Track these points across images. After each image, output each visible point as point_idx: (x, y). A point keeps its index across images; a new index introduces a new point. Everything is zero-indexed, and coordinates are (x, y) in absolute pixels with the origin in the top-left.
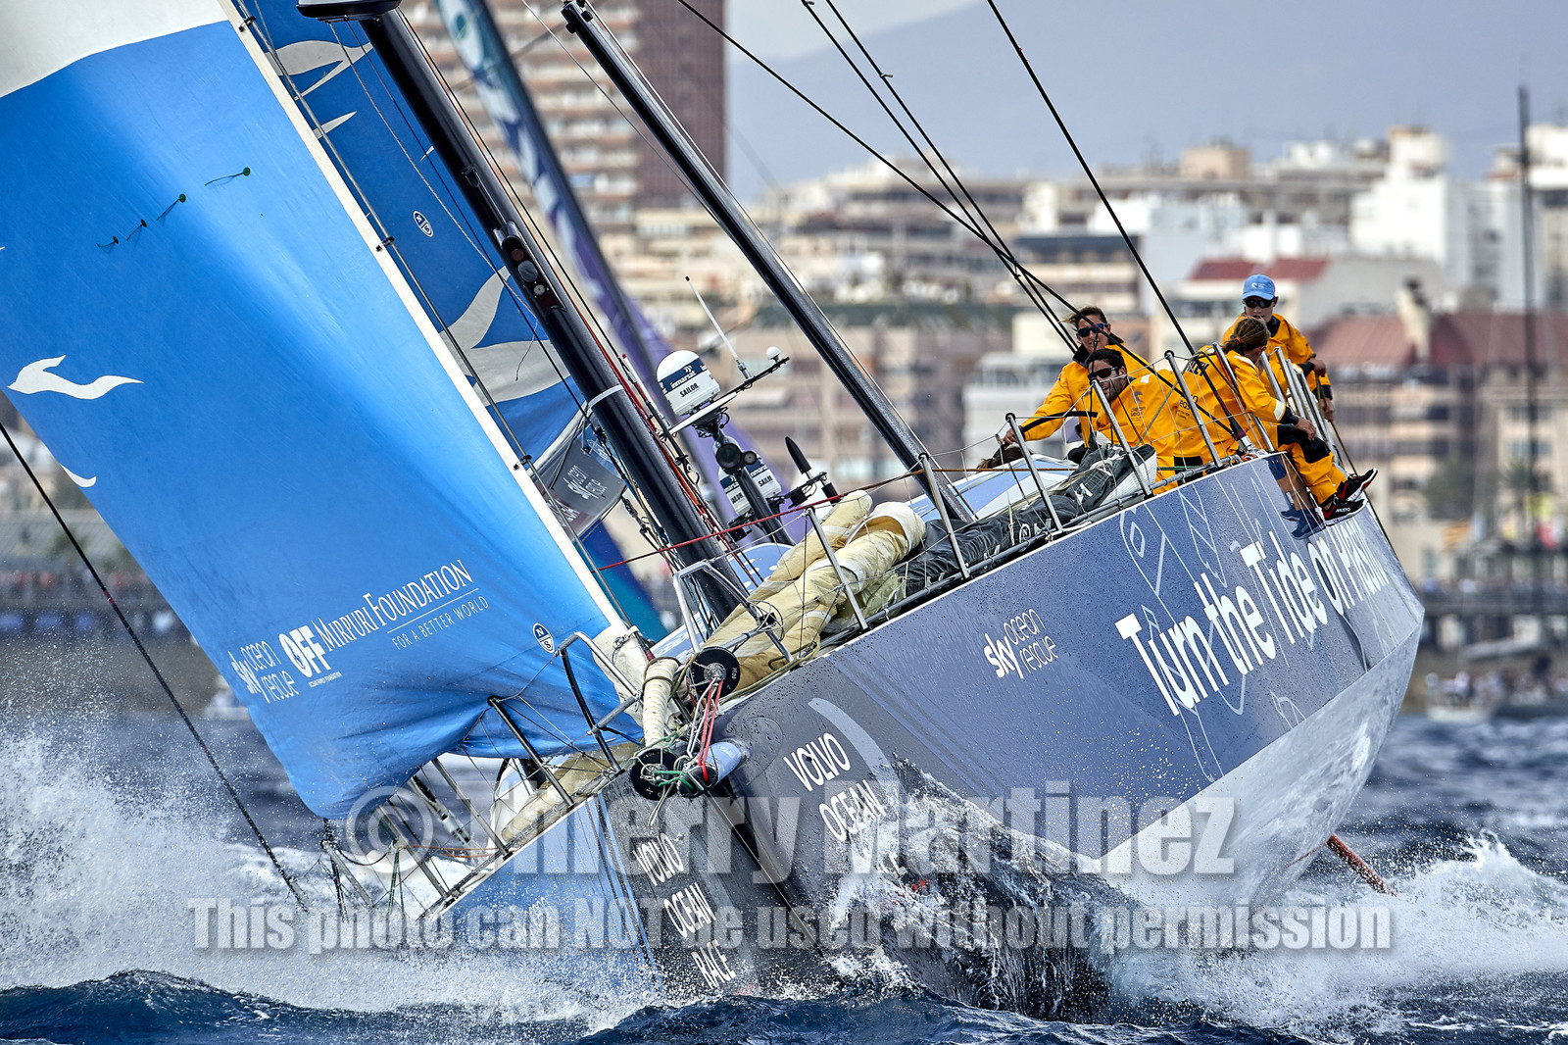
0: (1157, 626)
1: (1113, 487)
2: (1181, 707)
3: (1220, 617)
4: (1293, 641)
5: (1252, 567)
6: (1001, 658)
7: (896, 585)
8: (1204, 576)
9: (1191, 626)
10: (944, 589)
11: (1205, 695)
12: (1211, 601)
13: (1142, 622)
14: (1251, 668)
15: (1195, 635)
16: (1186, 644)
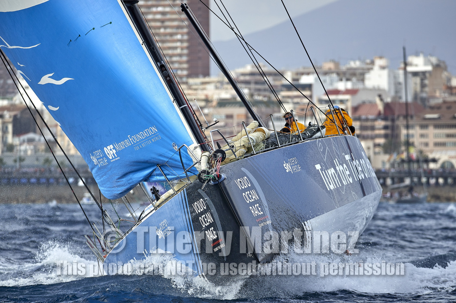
0: (325, 168)
1: (315, 134)
2: (330, 189)
3: (340, 170)
4: (356, 180)
5: (347, 160)
6: (287, 167)
7: (262, 146)
8: (336, 159)
9: (333, 170)
10: (274, 149)
11: (336, 187)
12: (338, 166)
13: (321, 167)
14: (347, 184)
15: (334, 173)
16: (331, 174)
